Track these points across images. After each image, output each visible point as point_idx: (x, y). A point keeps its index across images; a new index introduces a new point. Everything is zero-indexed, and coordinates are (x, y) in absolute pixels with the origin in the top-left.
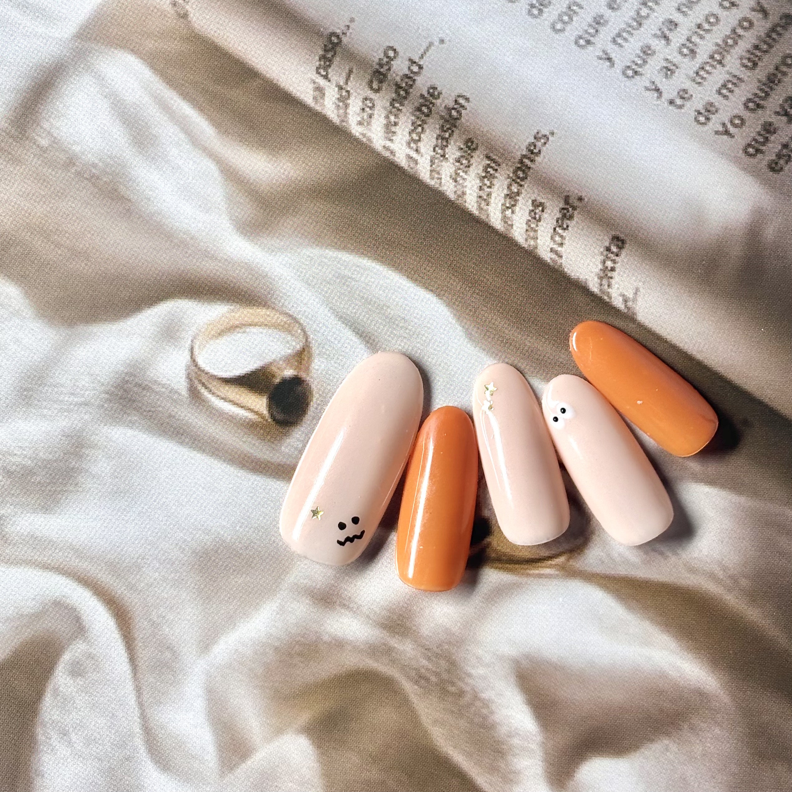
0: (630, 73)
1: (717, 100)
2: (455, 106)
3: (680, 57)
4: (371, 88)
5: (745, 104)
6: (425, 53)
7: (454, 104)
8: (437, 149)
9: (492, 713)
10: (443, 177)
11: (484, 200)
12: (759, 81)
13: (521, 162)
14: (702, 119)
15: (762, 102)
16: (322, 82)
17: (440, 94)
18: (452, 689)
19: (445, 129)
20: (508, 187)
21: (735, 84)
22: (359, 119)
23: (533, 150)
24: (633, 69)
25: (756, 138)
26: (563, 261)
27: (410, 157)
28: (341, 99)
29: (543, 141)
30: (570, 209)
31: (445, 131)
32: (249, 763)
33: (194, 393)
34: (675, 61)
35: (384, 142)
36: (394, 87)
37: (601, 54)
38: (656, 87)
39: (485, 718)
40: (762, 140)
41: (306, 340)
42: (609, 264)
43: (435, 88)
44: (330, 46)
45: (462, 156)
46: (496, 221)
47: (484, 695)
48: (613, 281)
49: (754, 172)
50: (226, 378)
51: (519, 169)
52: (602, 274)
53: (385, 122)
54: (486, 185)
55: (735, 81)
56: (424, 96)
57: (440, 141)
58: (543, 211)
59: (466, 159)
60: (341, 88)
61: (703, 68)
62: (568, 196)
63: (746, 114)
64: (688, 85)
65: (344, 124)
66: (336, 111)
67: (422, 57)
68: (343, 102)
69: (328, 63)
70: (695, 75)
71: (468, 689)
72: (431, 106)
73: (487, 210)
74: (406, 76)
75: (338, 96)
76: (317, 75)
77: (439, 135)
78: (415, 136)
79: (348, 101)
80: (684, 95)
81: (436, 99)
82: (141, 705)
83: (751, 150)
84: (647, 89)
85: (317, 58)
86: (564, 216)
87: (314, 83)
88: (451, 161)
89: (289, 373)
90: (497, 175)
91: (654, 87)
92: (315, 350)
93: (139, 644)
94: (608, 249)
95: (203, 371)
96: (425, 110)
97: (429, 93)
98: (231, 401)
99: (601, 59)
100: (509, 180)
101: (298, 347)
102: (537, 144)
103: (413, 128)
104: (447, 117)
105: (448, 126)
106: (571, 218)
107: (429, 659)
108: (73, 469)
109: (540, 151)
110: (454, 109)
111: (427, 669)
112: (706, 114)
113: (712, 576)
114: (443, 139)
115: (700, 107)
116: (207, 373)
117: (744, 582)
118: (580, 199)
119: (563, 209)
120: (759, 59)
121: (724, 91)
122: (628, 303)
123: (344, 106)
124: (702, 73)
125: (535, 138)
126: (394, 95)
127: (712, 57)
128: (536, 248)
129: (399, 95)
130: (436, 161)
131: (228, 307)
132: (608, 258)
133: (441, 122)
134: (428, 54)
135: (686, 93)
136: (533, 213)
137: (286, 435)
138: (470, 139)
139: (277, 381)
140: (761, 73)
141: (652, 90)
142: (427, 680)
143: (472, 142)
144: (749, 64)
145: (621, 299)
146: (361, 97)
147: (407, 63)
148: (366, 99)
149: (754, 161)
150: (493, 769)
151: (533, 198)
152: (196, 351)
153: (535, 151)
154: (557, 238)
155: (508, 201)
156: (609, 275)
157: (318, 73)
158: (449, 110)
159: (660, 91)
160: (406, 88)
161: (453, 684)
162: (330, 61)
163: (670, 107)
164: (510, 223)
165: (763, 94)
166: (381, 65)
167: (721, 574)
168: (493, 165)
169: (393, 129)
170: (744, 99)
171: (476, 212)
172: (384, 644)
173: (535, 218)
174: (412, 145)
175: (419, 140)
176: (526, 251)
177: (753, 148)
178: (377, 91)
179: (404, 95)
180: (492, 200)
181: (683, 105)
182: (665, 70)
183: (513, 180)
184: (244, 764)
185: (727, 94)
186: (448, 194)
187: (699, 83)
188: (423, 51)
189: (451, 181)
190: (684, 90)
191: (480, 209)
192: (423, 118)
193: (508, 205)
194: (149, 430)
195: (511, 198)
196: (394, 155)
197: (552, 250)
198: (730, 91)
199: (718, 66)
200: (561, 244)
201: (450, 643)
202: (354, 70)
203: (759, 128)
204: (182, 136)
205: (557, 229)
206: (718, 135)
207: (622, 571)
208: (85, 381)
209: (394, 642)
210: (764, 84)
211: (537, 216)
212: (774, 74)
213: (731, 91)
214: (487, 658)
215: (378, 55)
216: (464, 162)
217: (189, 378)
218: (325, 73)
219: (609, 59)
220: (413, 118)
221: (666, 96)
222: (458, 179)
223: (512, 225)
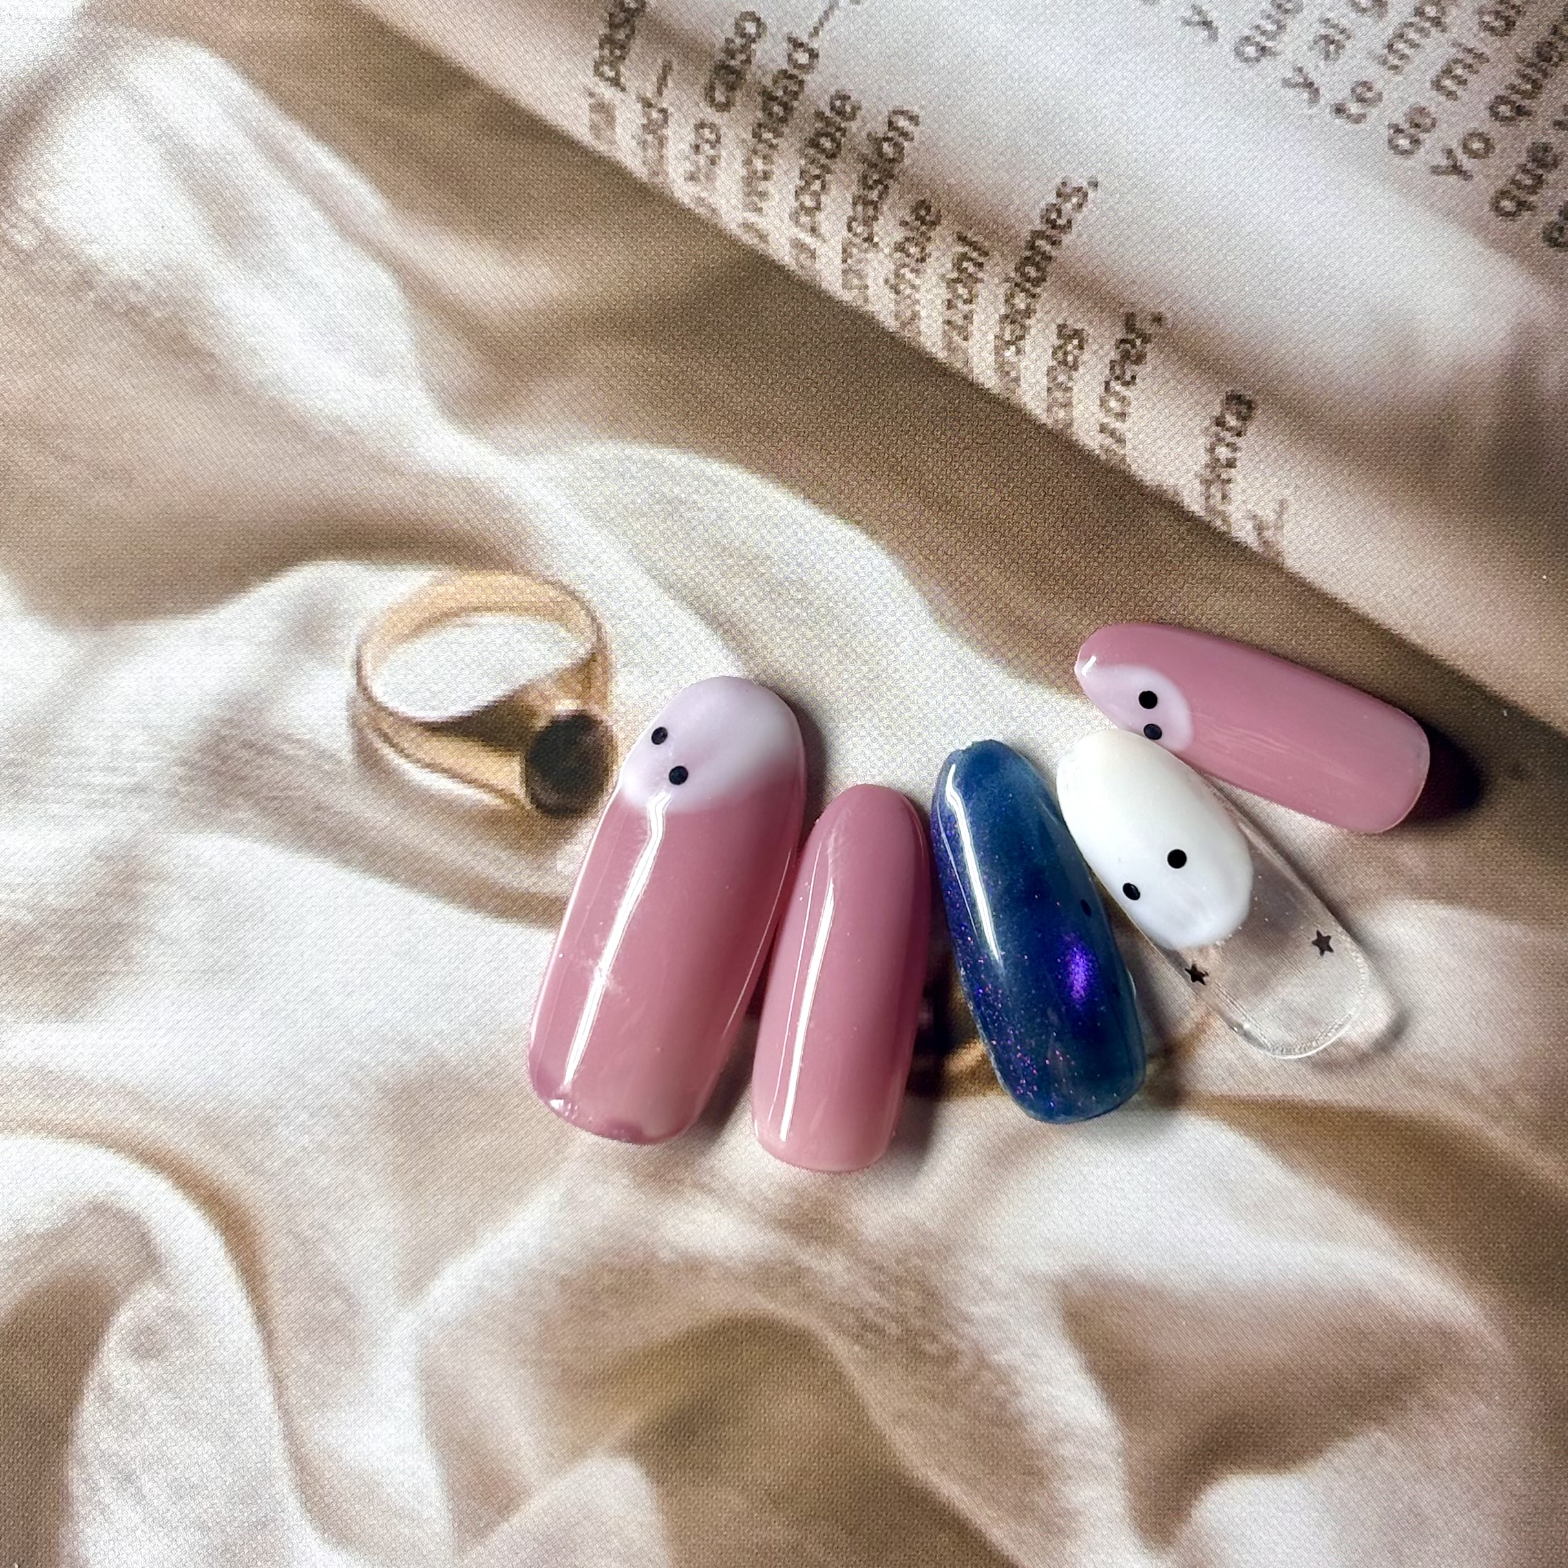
0: (1251, 51)
1: (1434, 102)
2: (890, 134)
3: (1353, 15)
4: (712, 101)
5: (1491, 108)
6: (822, 24)
7: (886, 128)
8: (854, 224)
9: (1017, 1394)
10: (869, 282)
11: (957, 328)
12: (1521, 60)
13: (1032, 247)
14: (1404, 143)
15: (1526, 103)
16: (608, 93)
17: (856, 109)
18: (931, 1348)
19: (870, 182)
20: (1006, 301)
21: (1470, 66)
22: (688, 167)
23: (1055, 221)
24: (1258, 44)
25: (1518, 177)
26: (1128, 450)
27: (798, 245)
28: (649, 127)
29: (1074, 200)
30: (1138, 342)
31: (871, 188)
32: (515, 1520)
33: (367, 757)
34: (1344, 23)
35: (745, 214)
36: (759, 99)
37: (1188, 14)
38: (1305, 79)
39: (1002, 1405)
40: (1529, 182)
41: (599, 639)
42: (1223, 452)
43: (845, 98)
44: (622, 15)
45: (907, 239)
46: (984, 371)
47: (999, 1358)
48: (1234, 490)
49: (1515, 250)
50: (432, 723)
51: (1027, 260)
52: (1207, 474)
53: (743, 172)
54: (960, 296)
55: (1469, 61)
56: (823, 113)
57: (860, 208)
58: (1081, 347)
59: (916, 245)
60: (648, 104)
61: (1401, 36)
62: (1132, 314)
63: (1493, 129)
64: (1373, 72)
65: (659, 180)
66: (639, 152)
67: (816, 32)
68: (654, 132)
69: (618, 52)
70: (1386, 51)
71: (963, 1346)
72: (838, 134)
73: (965, 352)
74: (784, 74)
75: (645, 121)
76: (597, 79)
77: (860, 197)
78: (809, 202)
79: (664, 131)
80: (1364, 93)
81: (848, 119)
82: (285, 1411)
83: (1507, 205)
84: (1287, 83)
85: (596, 42)
86: (1126, 356)
87: (591, 95)
88: (887, 251)
89: (565, 706)
90: (980, 275)
91: (1301, 80)
92: (617, 655)
93: (275, 1286)
94: (1220, 422)
95: (385, 709)
96: (827, 144)
97: (833, 108)
98: (444, 771)
99: (1187, 22)
100: (1008, 284)
101: (582, 652)
102: (1063, 207)
103: (803, 183)
104: (874, 158)
105: (876, 177)
106: (1140, 359)
107: (880, 1288)
108: (119, 925)
109: (1069, 222)
110: (886, 139)
111: (880, 1311)
112: (1412, 131)
113: (1459, 1091)
114: (867, 203)
115: (1399, 119)
116: (391, 714)
117: (1524, 1100)
118: (1158, 319)
119: (1123, 341)
120: (1519, 12)
121: (1447, 83)
122: (1266, 534)
123: (656, 142)
124: (1400, 46)
125: (1059, 195)
126: (760, 114)
127: (1419, 12)
128: (1070, 425)
129: (770, 114)
130: (855, 251)
131: (430, 573)
132: (1220, 440)
133: (861, 167)
134: (827, 26)
135: (1370, 89)
136: (1060, 354)
137: (566, 835)
138: (923, 202)
139: (541, 723)
140: (1523, 42)
141: (1297, 85)
142: (879, 1331)
143: (928, 209)
144: (1496, 24)
145: (1249, 526)
146: (692, 121)
147: (785, 45)
148: (701, 126)
149: (1516, 226)
150: (1022, 1511)
151: (1060, 321)
152: (368, 668)
153: (1060, 222)
154: (1113, 403)
155: (1008, 329)
156: (1224, 476)
157: (598, 72)
158: (877, 142)
159: (1316, 86)
160: (785, 99)
161: (934, 1338)
162: (622, 47)
163: (1337, 121)
164: (1013, 374)
165: (1529, 87)
166: (731, 54)
167: (1476, 1087)
168: (975, 255)
169: (762, 186)
170: (1488, 99)
171: (942, 355)
172: (790, 1263)
173: (1064, 362)
174: (804, 219)
175: (818, 207)
176: (1049, 432)
177: (1513, 199)
178: (725, 107)
179: (781, 114)
180: (974, 328)
181: (1364, 116)
182: (1323, 42)
183: (1017, 285)
184: (506, 1525)
185: (1454, 88)
186: (881, 318)
187: (1395, 67)
188: (816, 19)
189: (887, 291)
190: (1365, 83)
191: (950, 347)
192: (823, 160)
193: (1007, 337)
194: (275, 837)
195: (1013, 322)
196: (766, 242)
197: (1103, 429)
198: (1460, 83)
199: (1433, 30)
200: (1122, 416)
201: (923, 1253)
202: (675, 66)
203: (1523, 159)
204: (317, 216)
205: (1113, 384)
206: (1438, 174)
207: (1275, 1088)
208: (136, 741)
209: (807, 1257)
210: (1530, 65)
211: (1070, 358)
212: (1550, 44)
213: (1462, 82)
214: (1002, 1281)
215: (722, 32)
216: (913, 250)
217: (354, 723)
218: (612, 74)
219: (1207, 24)
220: (803, 162)
221: (1327, 97)
222: (902, 287)
223: (1017, 380)
